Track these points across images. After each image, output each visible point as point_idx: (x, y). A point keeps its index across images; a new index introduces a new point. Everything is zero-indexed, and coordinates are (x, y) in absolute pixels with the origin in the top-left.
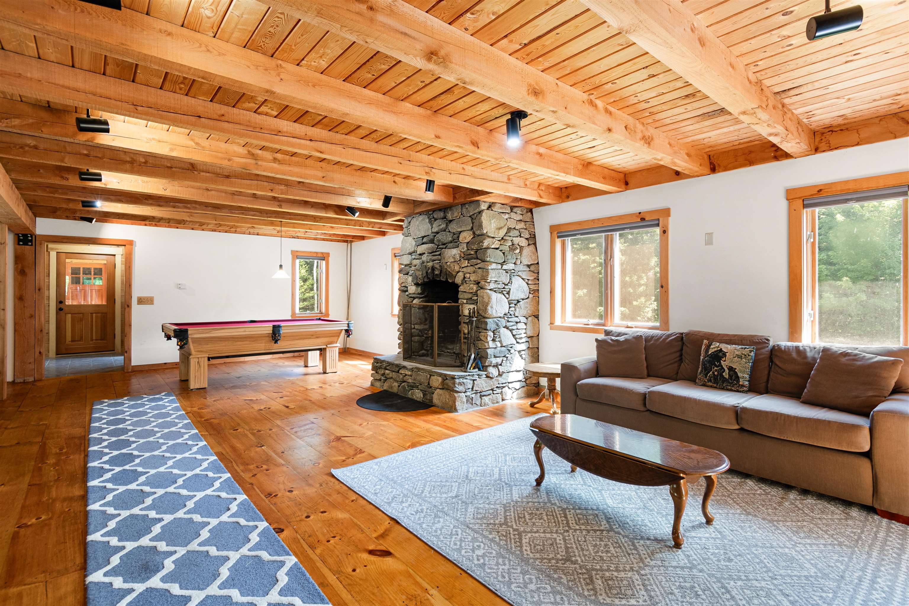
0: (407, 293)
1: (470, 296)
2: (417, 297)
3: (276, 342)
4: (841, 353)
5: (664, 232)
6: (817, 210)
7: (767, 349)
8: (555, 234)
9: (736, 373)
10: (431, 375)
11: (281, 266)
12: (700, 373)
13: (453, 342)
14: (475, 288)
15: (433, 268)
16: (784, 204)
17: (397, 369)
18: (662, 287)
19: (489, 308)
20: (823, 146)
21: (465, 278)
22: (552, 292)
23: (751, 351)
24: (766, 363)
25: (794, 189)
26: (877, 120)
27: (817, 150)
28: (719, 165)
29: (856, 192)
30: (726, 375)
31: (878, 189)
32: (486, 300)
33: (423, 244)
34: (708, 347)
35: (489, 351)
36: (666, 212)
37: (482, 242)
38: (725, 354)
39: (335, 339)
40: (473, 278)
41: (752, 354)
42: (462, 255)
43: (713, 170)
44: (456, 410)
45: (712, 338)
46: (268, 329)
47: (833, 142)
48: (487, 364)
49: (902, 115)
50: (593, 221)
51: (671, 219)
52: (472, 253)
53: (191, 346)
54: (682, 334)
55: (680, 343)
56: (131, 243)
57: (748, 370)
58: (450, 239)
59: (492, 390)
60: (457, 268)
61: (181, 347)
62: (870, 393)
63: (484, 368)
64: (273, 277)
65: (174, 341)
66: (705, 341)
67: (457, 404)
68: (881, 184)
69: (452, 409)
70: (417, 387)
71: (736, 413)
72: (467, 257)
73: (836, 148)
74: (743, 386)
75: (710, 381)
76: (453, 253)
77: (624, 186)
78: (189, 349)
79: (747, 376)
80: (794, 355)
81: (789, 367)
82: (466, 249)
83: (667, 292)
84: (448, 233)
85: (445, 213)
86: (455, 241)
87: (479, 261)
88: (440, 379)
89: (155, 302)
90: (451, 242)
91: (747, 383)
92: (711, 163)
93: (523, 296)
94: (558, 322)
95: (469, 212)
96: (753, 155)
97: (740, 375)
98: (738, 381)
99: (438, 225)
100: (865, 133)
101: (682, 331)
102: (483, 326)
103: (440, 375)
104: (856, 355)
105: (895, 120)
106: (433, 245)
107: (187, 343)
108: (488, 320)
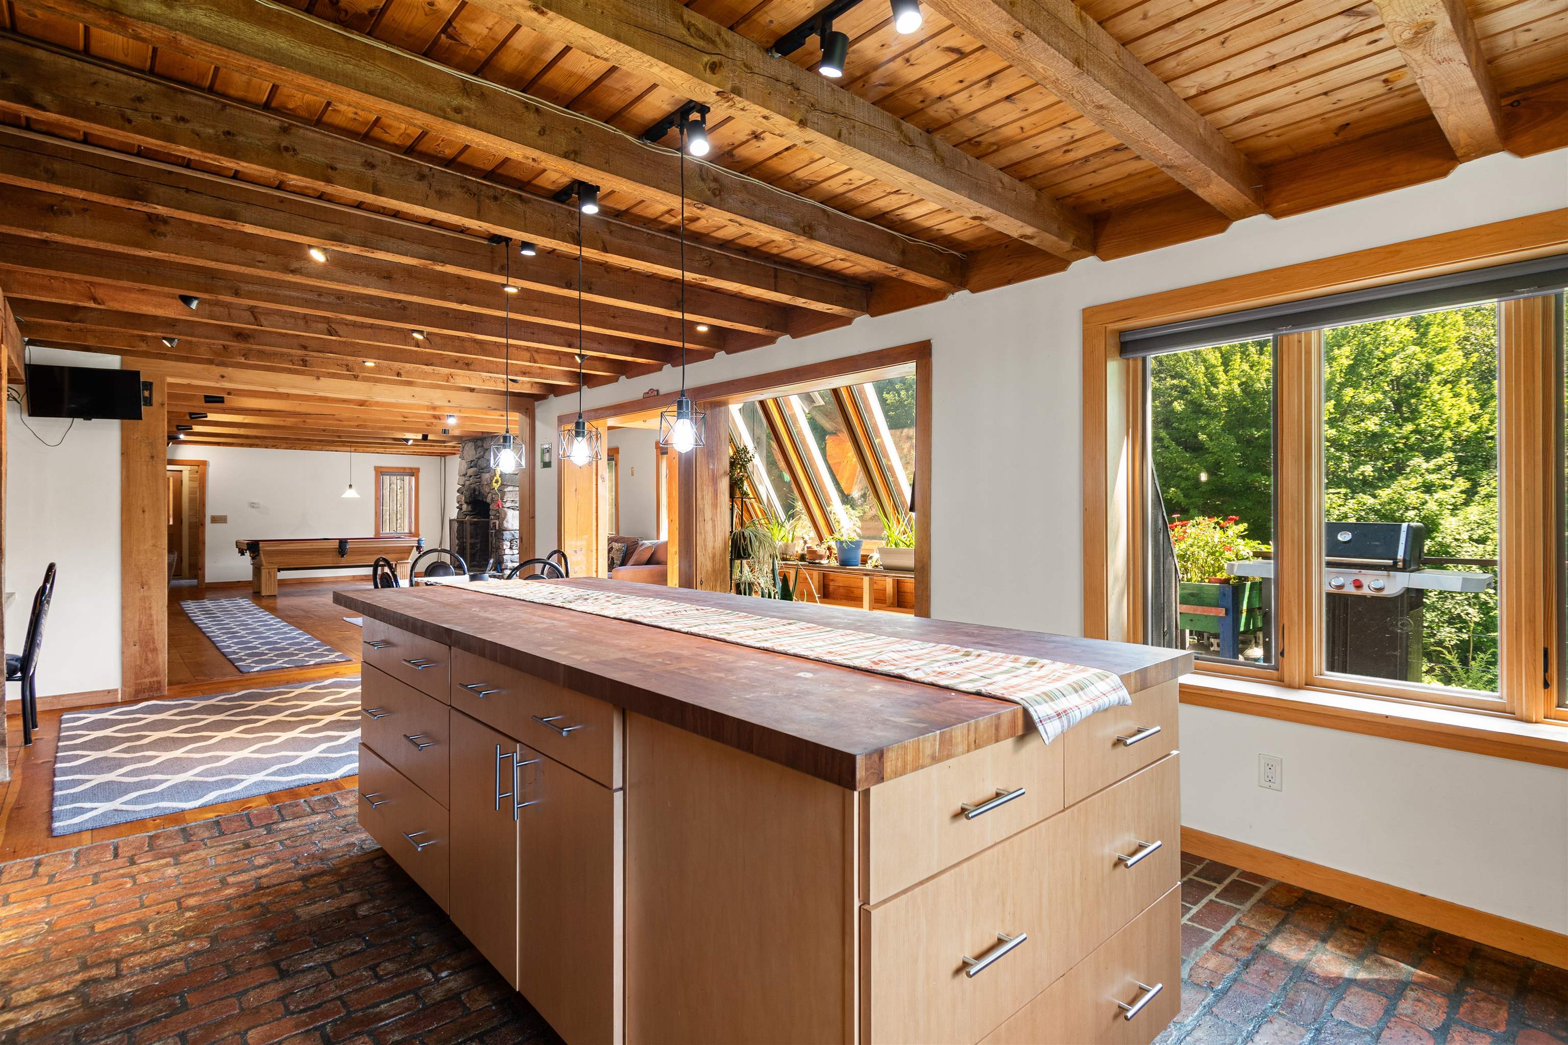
0: (462, 511)
1: (495, 512)
3: (342, 556)
11: (350, 486)
15: (475, 489)
19: (505, 522)
21: (492, 498)
33: (471, 467)
35: (505, 558)
39: (406, 555)
46: (336, 544)
53: (263, 557)
56: (204, 463)
60: (488, 490)
61: (253, 558)
64: (343, 496)
65: (248, 554)
76: (487, 477)
78: (261, 561)
85: (482, 442)
89: (229, 520)
90: (486, 467)
99: (479, 452)
102: (502, 537)
106: (476, 469)
107: (258, 555)
108: (504, 532)
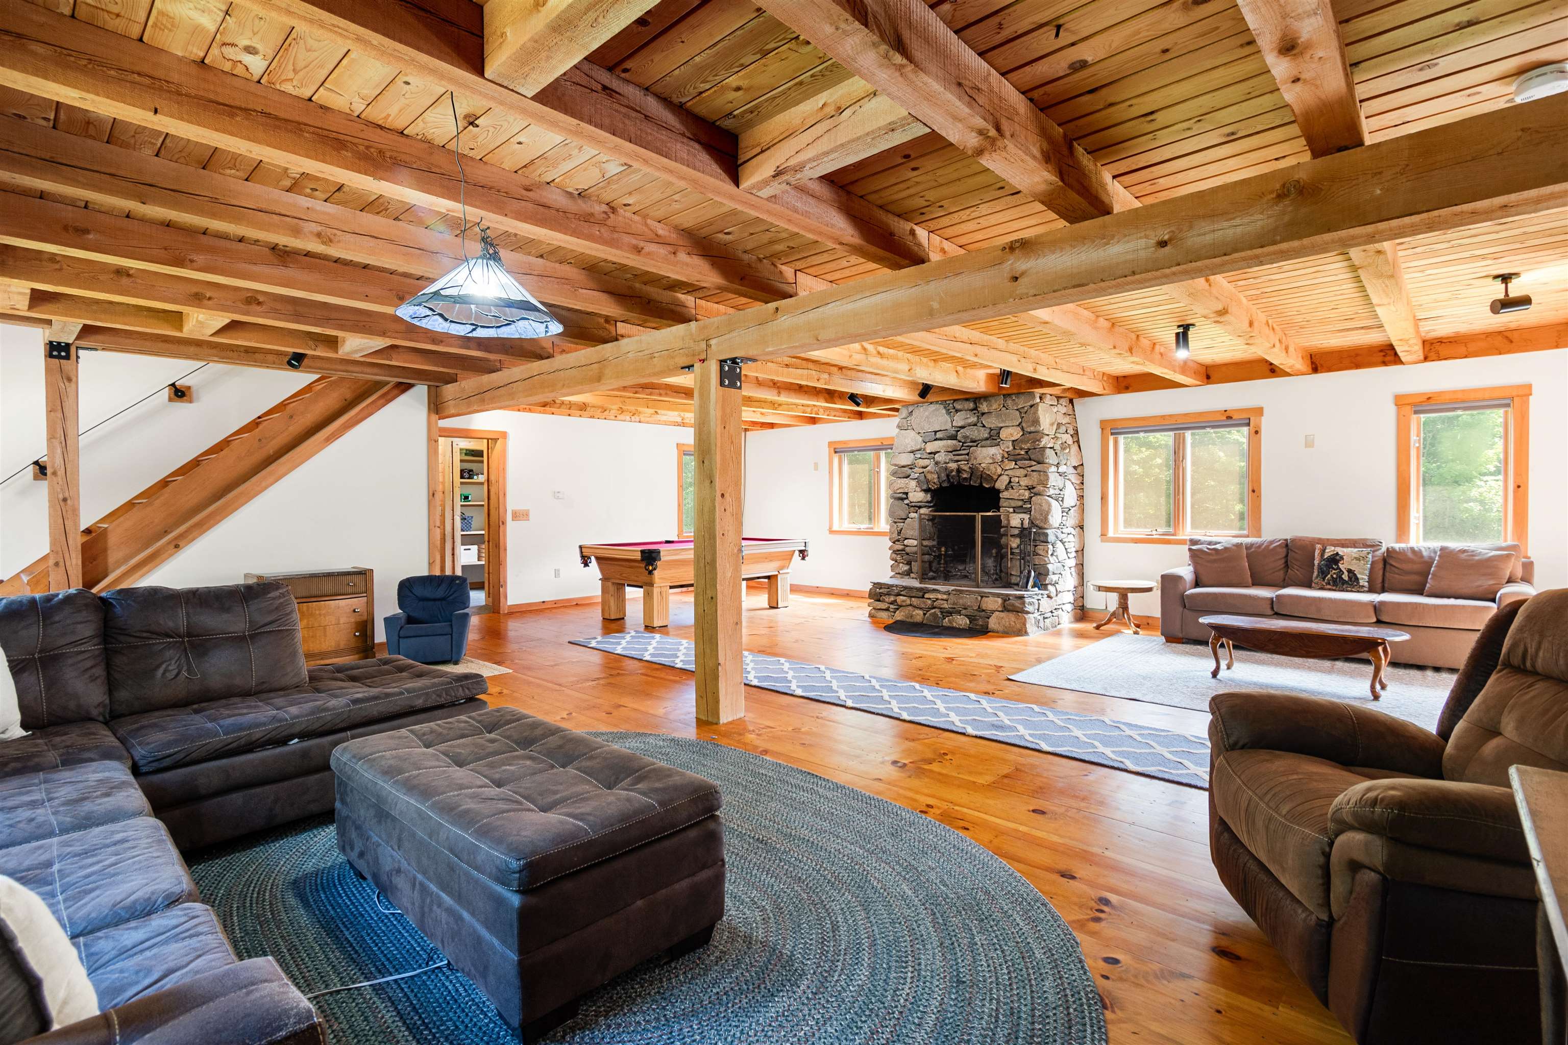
0: (906, 502)
1: (1020, 503)
2: (925, 507)
4: (1460, 551)
5: (1257, 432)
6: (1422, 416)
7: (1380, 552)
8: (1108, 431)
9: (1355, 575)
10: (982, 597)
12: (1317, 577)
13: (964, 562)
14: (1027, 494)
15: (959, 471)
16: (1392, 409)
17: (921, 594)
18: (1253, 491)
19: (1050, 517)
20: (1432, 355)
21: (1010, 482)
22: (1104, 498)
23: (1368, 553)
24: (1381, 565)
25: (1403, 396)
26: (1483, 336)
27: (1426, 359)
28: (1322, 365)
29: (1463, 401)
30: (1345, 577)
31: (1484, 400)
32: (1045, 507)
33: (936, 440)
34: (1323, 551)
35: (1049, 566)
36: (1259, 411)
37: (1039, 440)
38: (1342, 558)
39: (786, 564)
40: (1024, 482)
41: (1370, 556)
42: (1006, 455)
43: (1315, 369)
44: (1026, 633)
45: (1325, 543)
47: (1443, 353)
48: (1047, 582)
49: (1505, 334)
50: (1163, 417)
51: (1263, 419)
52: (1023, 452)
54: (1286, 540)
55: (1285, 550)
57: (1367, 572)
58: (986, 435)
59: (1052, 612)
60: (999, 471)
62: (1491, 582)
63: (1044, 587)
66: (1318, 546)
67: (1028, 626)
68: (1487, 396)
69: (1021, 631)
70: (959, 613)
71: (1375, 607)
72: (1012, 457)
73: (1445, 359)
74: (1363, 586)
75: (1328, 583)
76: (992, 453)
77: (1205, 380)
79: (1366, 578)
80: (1410, 554)
81: (1407, 567)
82: (1011, 448)
83: (1259, 497)
84: (983, 429)
85: (976, 404)
86: (994, 437)
87: (1034, 463)
88: (1000, 600)
89: (532, 516)
90: (987, 439)
91: (1366, 584)
92: (1312, 363)
93: (1073, 504)
94: (1111, 534)
95: (1017, 404)
96: (1359, 358)
97: (1359, 576)
98: (1358, 583)
99: (963, 417)
100: (1472, 347)
101: (1285, 537)
102: (1042, 538)
103: (998, 595)
104: (1473, 551)
105: (1500, 338)
106: (954, 442)
108: (1049, 531)
